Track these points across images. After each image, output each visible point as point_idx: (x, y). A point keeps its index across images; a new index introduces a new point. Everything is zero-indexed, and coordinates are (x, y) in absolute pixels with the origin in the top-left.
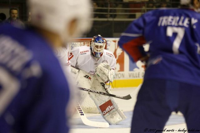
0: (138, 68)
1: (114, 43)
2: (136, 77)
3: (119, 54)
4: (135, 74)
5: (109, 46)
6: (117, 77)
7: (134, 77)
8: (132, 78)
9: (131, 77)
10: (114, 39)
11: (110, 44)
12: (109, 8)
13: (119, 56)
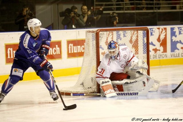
0: (178, 49)
1: (158, 30)
2: (177, 57)
3: (162, 38)
4: (176, 54)
5: (154, 32)
6: (161, 57)
7: (175, 57)
8: (173, 58)
9: (173, 56)
10: (158, 27)
11: (155, 31)
12: (155, 2)
13: (163, 40)
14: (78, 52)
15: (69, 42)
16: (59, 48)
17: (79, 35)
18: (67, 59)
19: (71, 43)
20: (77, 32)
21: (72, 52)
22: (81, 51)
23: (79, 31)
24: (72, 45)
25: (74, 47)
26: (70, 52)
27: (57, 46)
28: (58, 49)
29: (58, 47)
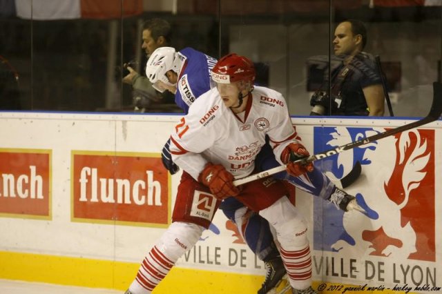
14: (120, 201)
15: (82, 161)
16: (40, 179)
17: (125, 136)
18: (72, 221)
19: (91, 166)
20: (120, 124)
21: (94, 199)
22: (131, 198)
23: (124, 122)
24: (95, 171)
25: (103, 181)
26: (83, 198)
27: (33, 169)
28: (36, 182)
29: (38, 173)
